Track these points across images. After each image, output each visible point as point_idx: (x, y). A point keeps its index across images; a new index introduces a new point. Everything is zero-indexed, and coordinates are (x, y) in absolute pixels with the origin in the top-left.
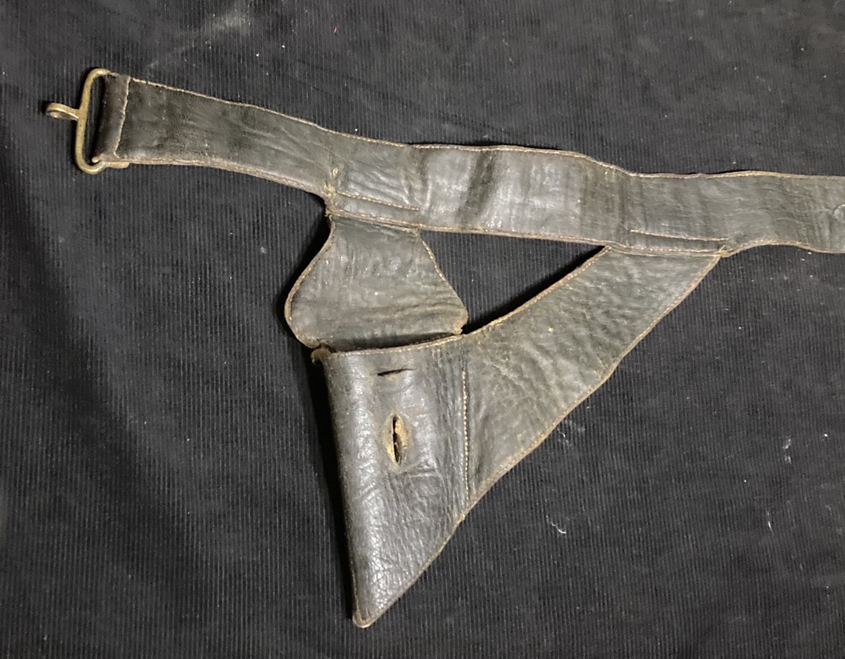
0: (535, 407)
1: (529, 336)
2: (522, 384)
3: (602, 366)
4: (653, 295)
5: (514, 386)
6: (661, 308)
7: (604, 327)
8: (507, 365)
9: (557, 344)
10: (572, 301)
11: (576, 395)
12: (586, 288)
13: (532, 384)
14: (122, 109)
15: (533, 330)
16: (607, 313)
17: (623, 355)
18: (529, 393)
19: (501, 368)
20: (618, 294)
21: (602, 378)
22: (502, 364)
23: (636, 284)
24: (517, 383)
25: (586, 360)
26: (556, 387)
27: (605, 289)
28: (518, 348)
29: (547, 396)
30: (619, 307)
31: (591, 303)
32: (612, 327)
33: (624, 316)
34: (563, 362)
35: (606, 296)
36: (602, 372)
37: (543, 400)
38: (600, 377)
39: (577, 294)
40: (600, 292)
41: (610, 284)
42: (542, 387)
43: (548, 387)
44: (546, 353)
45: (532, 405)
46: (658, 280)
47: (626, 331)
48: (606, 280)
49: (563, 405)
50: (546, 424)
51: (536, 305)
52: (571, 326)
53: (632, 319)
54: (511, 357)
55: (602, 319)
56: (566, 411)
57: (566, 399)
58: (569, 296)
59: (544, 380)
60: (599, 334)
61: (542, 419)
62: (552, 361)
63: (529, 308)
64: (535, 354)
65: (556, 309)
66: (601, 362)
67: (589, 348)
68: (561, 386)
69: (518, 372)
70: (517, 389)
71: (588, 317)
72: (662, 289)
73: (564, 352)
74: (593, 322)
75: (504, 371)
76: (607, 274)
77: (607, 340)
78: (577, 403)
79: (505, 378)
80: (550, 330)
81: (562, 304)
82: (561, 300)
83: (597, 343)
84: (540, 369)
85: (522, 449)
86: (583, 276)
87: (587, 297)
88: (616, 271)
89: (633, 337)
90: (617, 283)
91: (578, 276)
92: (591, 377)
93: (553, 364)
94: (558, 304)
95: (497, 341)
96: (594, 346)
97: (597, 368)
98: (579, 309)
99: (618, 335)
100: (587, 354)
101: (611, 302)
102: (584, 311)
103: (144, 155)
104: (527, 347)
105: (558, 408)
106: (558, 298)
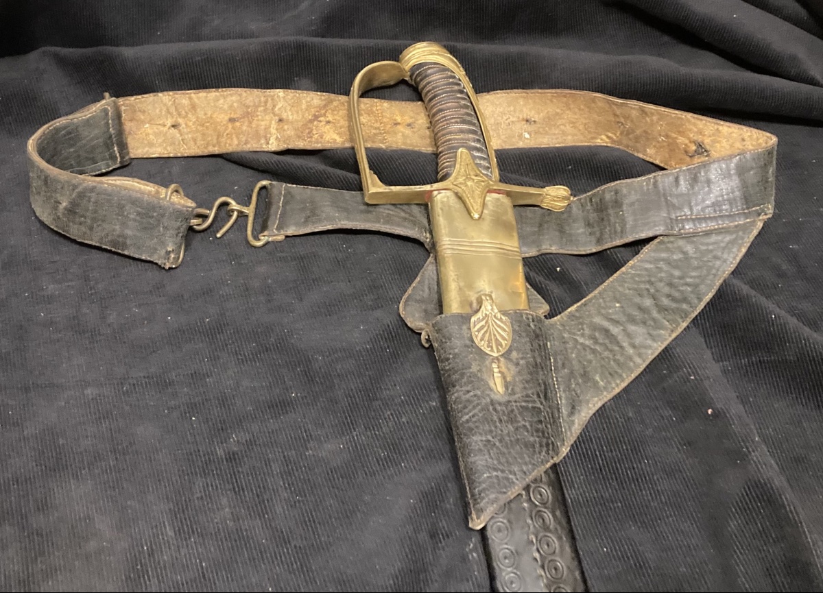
0: (612, 363)
1: (600, 312)
2: (598, 348)
3: (670, 326)
4: (710, 264)
5: (591, 349)
6: (719, 273)
7: (668, 296)
8: (583, 335)
9: (625, 315)
10: (635, 280)
11: (650, 352)
12: (646, 269)
13: (607, 348)
15: (603, 308)
16: (671, 285)
17: (693, 316)
18: (606, 353)
19: (578, 338)
20: (676, 267)
21: (670, 336)
22: (578, 335)
23: (692, 258)
24: (593, 347)
25: (652, 324)
26: (629, 347)
27: (664, 266)
28: (591, 322)
29: (622, 354)
30: (680, 278)
31: (653, 279)
32: (677, 295)
33: (687, 284)
34: (632, 328)
35: (666, 272)
36: (669, 331)
37: (618, 357)
38: (667, 335)
39: (639, 275)
40: (660, 270)
41: (668, 262)
42: (617, 348)
43: (621, 347)
44: (616, 322)
45: (609, 361)
46: (711, 251)
47: (692, 296)
48: (663, 260)
49: (638, 360)
50: (624, 375)
51: (605, 290)
52: (637, 300)
53: (696, 286)
54: (586, 329)
55: (666, 290)
56: (642, 364)
57: (640, 355)
58: (632, 278)
59: (618, 343)
60: (665, 302)
61: (620, 371)
62: (622, 328)
63: (599, 293)
64: (606, 324)
65: (620, 289)
66: (667, 323)
67: (655, 314)
68: (634, 346)
69: (593, 339)
70: (594, 351)
71: (652, 291)
72: (716, 258)
73: (632, 320)
74: (657, 293)
75: (581, 340)
76: (664, 255)
77: (674, 305)
78: (651, 358)
79: (582, 344)
80: (617, 305)
81: (626, 285)
82: (625, 282)
83: (662, 309)
84: (612, 335)
85: (605, 393)
86: (642, 261)
87: (649, 276)
88: (671, 251)
89: (700, 300)
90: (675, 260)
91: (638, 261)
92: (659, 336)
93: (623, 330)
94: (623, 286)
95: (573, 320)
96: (659, 312)
97: (662, 327)
98: (642, 286)
99: (685, 300)
100: (654, 320)
101: (672, 275)
102: (648, 286)
104: (598, 320)
105: (634, 363)
106: (622, 281)
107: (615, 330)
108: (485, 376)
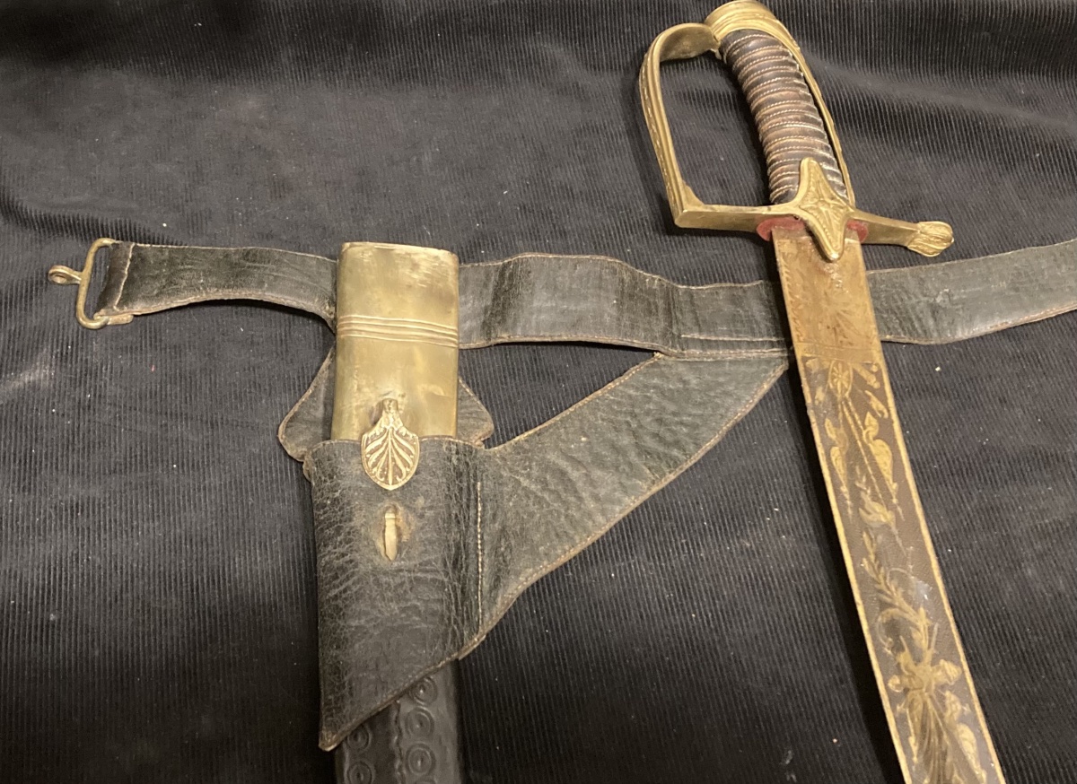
0: (563, 519)
1: (557, 446)
2: (546, 496)
3: (651, 476)
4: (718, 401)
5: (536, 496)
6: (729, 414)
7: (656, 435)
8: (529, 476)
9: (591, 454)
10: (612, 409)
11: (617, 509)
12: (630, 396)
13: (559, 496)
14: (124, 269)
15: (563, 441)
16: (660, 421)
17: (686, 466)
18: (555, 505)
19: (522, 479)
20: (672, 400)
21: (649, 489)
22: (522, 475)
23: (695, 390)
24: (540, 494)
25: (627, 470)
26: (590, 499)
27: (654, 396)
28: (543, 459)
29: (579, 509)
30: (674, 414)
31: (637, 411)
32: (669, 437)
33: (682, 423)
34: (597, 473)
35: (656, 403)
36: (649, 482)
37: (573, 512)
38: (646, 487)
39: (619, 403)
40: (649, 399)
41: (661, 392)
42: (572, 499)
43: (580, 499)
44: (577, 463)
45: (559, 517)
46: (721, 384)
47: (687, 439)
48: (655, 387)
49: (600, 519)
50: (577, 538)
51: (568, 417)
52: (611, 435)
53: (695, 427)
54: (534, 467)
55: (654, 428)
56: (604, 525)
57: (603, 512)
58: (608, 405)
59: (576, 492)
60: (650, 443)
61: (571, 532)
62: (584, 471)
63: (561, 421)
64: (563, 464)
65: (591, 418)
66: (648, 471)
67: (633, 457)
68: (596, 498)
69: (542, 482)
70: (539, 501)
71: (634, 425)
72: (727, 394)
73: (599, 462)
74: (640, 430)
75: (525, 483)
76: (656, 381)
77: (661, 449)
78: (619, 517)
79: (524, 488)
80: (583, 439)
81: (599, 414)
82: (599, 410)
83: (644, 452)
84: (570, 480)
85: (545, 563)
86: (626, 385)
87: (633, 406)
88: (668, 378)
89: (698, 446)
90: (670, 389)
91: (621, 384)
92: (635, 487)
93: (586, 475)
94: (595, 414)
95: (519, 453)
96: (639, 455)
97: (641, 477)
98: (620, 418)
99: (677, 444)
100: (630, 464)
101: (664, 409)
102: (629, 419)
103: (143, 304)
104: (552, 457)
105: (594, 522)
106: (594, 408)
107: (574, 474)
108: (373, 533)
